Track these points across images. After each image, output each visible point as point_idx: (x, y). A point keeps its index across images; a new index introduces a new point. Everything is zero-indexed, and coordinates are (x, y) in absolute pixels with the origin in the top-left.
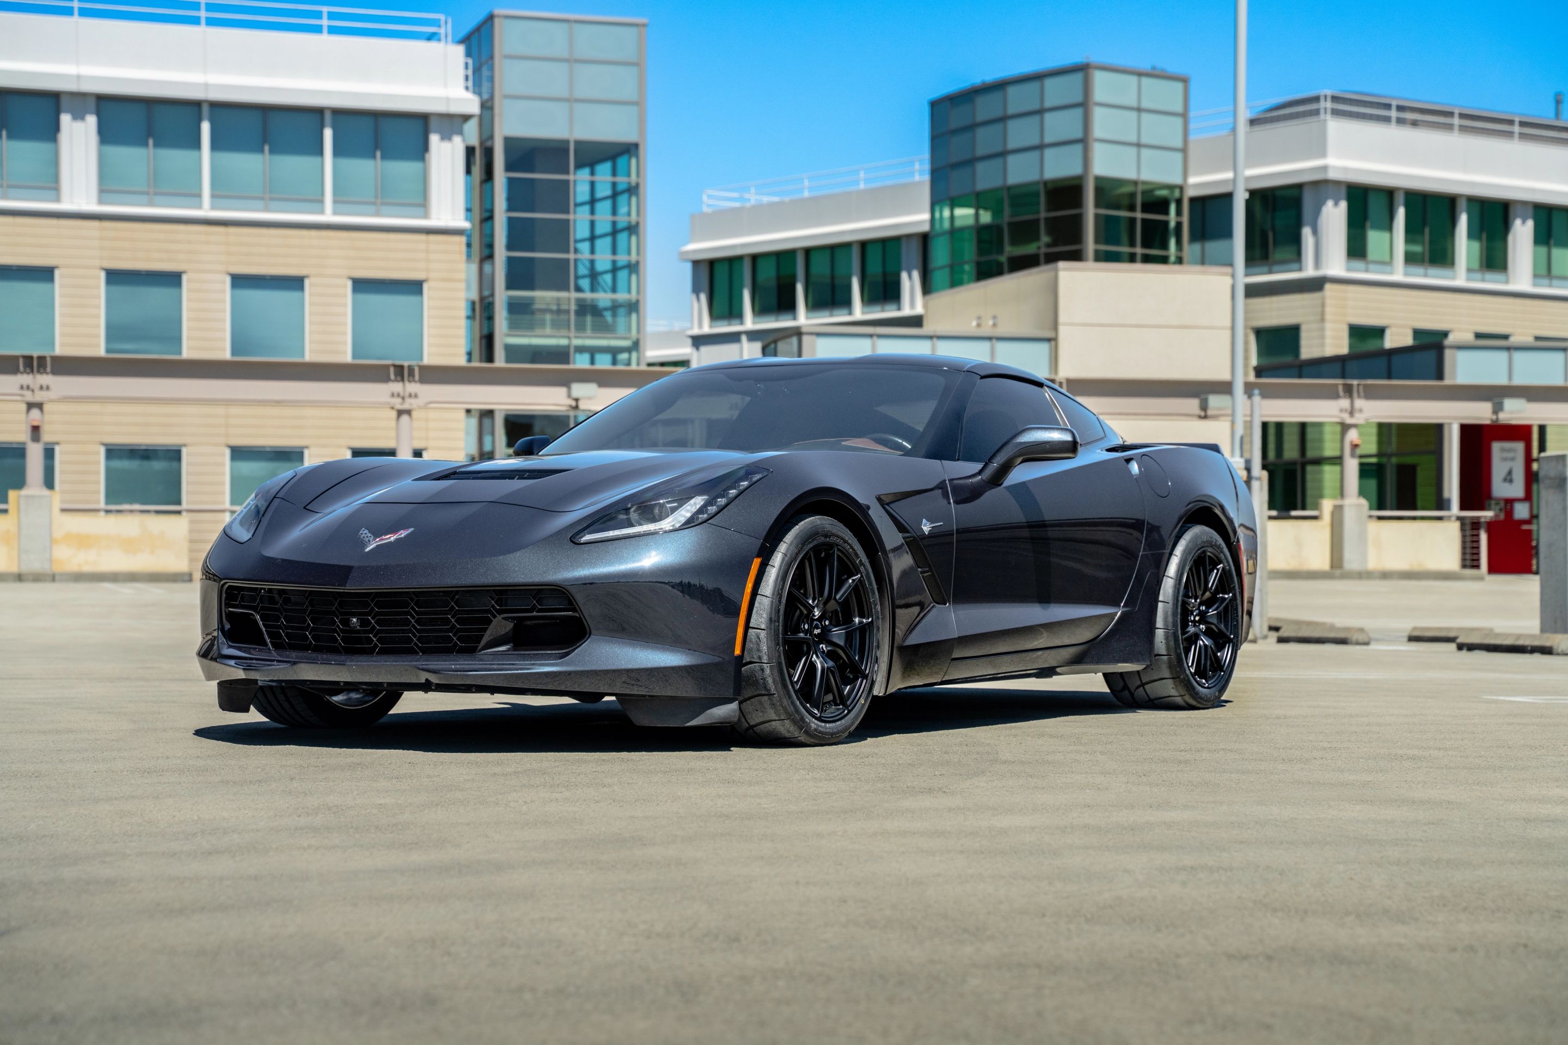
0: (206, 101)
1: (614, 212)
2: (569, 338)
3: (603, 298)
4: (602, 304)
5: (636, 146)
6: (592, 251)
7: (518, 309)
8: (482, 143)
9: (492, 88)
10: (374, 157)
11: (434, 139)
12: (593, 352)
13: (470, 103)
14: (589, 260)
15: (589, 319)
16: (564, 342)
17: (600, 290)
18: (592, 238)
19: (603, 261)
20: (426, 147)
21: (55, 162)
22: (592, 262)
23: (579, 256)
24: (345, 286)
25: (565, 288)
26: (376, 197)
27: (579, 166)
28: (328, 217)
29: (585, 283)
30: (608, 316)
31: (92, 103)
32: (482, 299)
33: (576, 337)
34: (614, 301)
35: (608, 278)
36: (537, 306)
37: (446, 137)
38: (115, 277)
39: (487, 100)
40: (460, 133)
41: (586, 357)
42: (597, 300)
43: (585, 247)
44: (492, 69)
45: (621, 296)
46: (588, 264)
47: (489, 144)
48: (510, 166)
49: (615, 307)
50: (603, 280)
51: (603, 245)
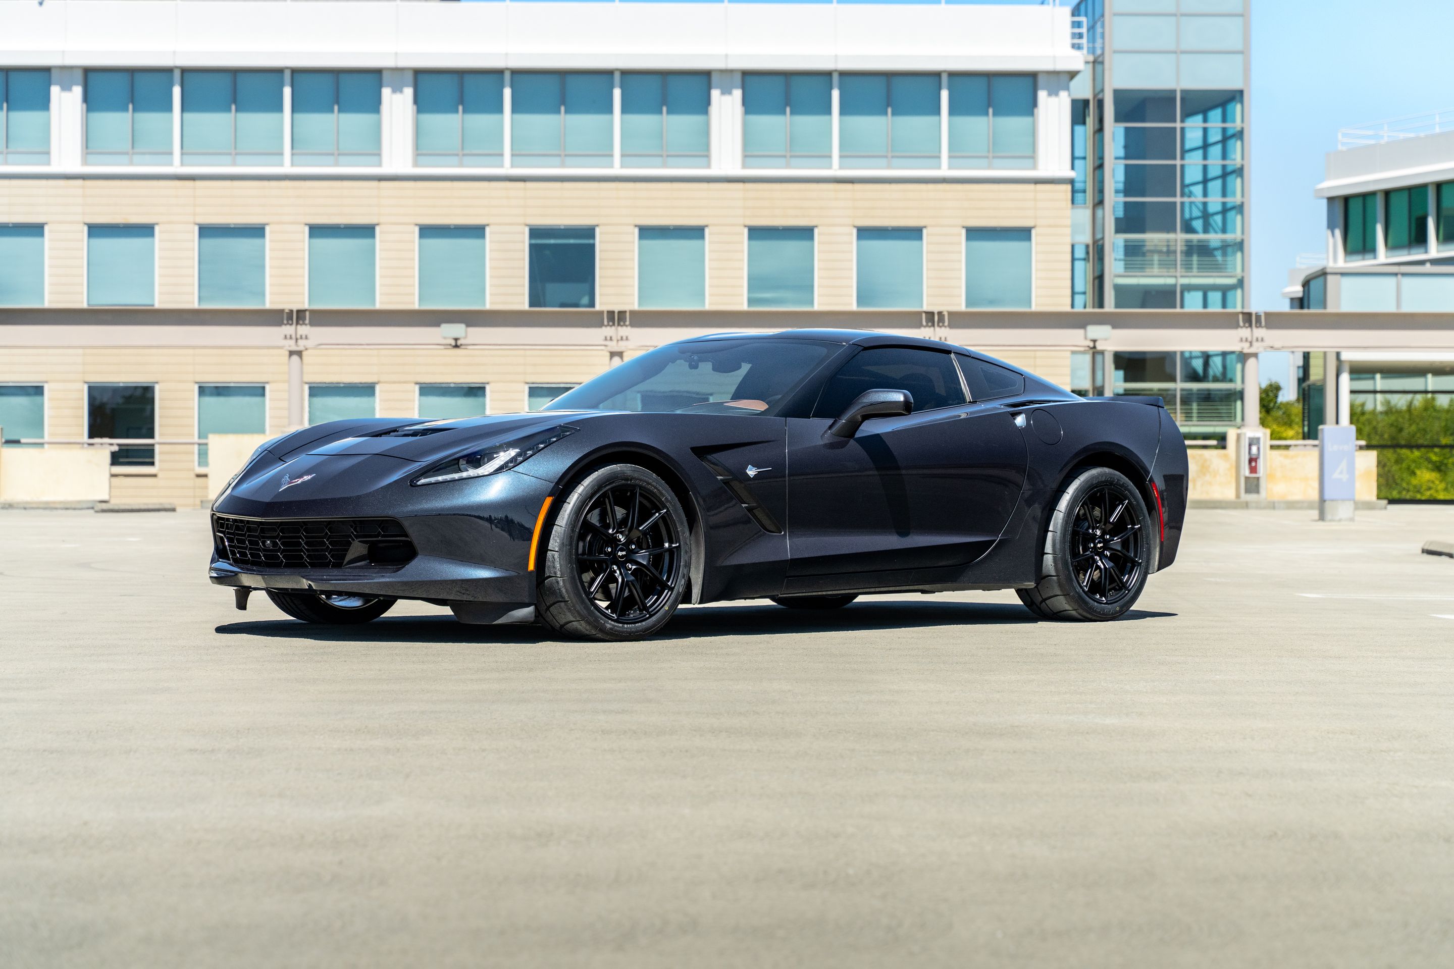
0: (836, 71)
1: (1224, 156)
2: (1176, 277)
3: (1214, 238)
4: (1213, 244)
5: (1241, 92)
6: (1205, 194)
7: (1133, 251)
8: (1095, 96)
9: (1103, 43)
10: (987, 114)
11: (1042, 95)
12: (1205, 290)
13: (1077, 60)
14: (1202, 202)
15: (1195, 258)
16: (1171, 281)
17: (1211, 230)
18: (1205, 181)
19: (1215, 202)
20: (1034, 103)
21: (706, 132)
22: (1205, 204)
23: (1192, 199)
24: (960, 235)
25: (1172, 229)
26: (989, 151)
27: (1186, 115)
28: (944, 171)
29: (1198, 224)
30: (1218, 254)
31: (738, 78)
32: (1095, 242)
33: (1182, 276)
34: (1223, 241)
35: (1218, 219)
36: (1146, 249)
37: (1053, 92)
38: (756, 233)
39: (1099, 56)
40: (1067, 88)
41: (1199, 295)
42: (1208, 241)
43: (1198, 190)
44: (1103, 26)
45: (1229, 237)
46: (1201, 207)
47: (1100, 96)
48: (1119, 117)
49: (1225, 247)
50: (1213, 220)
51: (1215, 186)
